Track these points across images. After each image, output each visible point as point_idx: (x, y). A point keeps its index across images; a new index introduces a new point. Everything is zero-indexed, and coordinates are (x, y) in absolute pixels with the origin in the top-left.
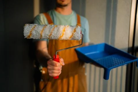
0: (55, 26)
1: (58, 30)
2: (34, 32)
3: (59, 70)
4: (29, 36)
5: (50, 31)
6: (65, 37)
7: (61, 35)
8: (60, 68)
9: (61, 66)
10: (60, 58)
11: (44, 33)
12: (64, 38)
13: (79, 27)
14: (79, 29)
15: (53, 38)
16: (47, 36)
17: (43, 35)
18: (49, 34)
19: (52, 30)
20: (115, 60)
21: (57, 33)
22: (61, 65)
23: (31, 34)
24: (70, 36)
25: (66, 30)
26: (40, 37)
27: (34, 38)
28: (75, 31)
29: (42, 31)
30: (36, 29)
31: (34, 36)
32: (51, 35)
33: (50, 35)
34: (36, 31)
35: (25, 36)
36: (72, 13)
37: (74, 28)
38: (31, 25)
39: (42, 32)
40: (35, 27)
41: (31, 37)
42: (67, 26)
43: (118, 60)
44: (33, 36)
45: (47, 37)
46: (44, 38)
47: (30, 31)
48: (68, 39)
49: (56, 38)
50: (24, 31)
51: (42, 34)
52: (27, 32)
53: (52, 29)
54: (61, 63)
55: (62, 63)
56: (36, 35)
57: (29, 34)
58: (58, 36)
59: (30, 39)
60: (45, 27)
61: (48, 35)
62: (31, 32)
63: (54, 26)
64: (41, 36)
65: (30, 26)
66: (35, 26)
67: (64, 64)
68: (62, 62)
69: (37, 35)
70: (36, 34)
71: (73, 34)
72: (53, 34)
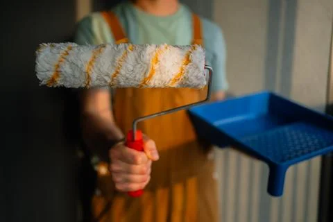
0: (128, 49)
1: (136, 60)
2: (66, 68)
3: (142, 173)
4: (53, 80)
5: (113, 61)
6: (159, 80)
7: (148, 75)
8: (145, 169)
9: (150, 163)
10: (147, 140)
11: (96, 69)
12: (155, 82)
13: (199, 49)
14: (199, 55)
15: (122, 83)
16: (106, 78)
17: (94, 76)
18: (112, 73)
19: (120, 61)
20: (299, 139)
21: (134, 67)
22: (149, 159)
23: (58, 73)
24: (173, 77)
25: (160, 59)
26: (84, 83)
27: (68, 85)
28: (188, 60)
29: (91, 63)
30: (71, 58)
31: (68, 79)
32: (118, 75)
33: (115, 76)
34: (72, 63)
35: (40, 78)
37: (185, 52)
38: (58, 45)
39: (91, 67)
40: (70, 52)
41: (59, 82)
42: (163, 47)
43: (308, 139)
44: (65, 80)
45: (106, 82)
46: (97, 83)
47: (56, 63)
48: (170, 85)
49: (133, 83)
50: (36, 64)
51: (90, 72)
52: (47, 66)
53: (118, 58)
54: (149, 153)
55: (152, 154)
56: (74, 76)
57: (51, 74)
58: (138, 76)
59: (57, 87)
60: (100, 51)
61: (107, 75)
62: (58, 66)
63: (126, 48)
64: (89, 78)
65: (55, 50)
66: (70, 49)
67: (156, 157)
68: (151, 150)
69: (77, 74)
70: (74, 72)
71: (182, 69)
72: (123, 72)
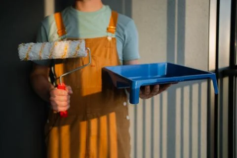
0: (55, 44)
2: (31, 54)
5: (49, 50)
7: (63, 54)
23: (28, 56)
28: (79, 47)
31: (32, 58)
33: (51, 56)
34: (33, 52)
35: (21, 59)
36: (102, 8)
39: (41, 53)
40: (32, 48)
46: (43, 59)
47: (27, 52)
52: (23, 54)
57: (25, 57)
61: (47, 56)
62: (27, 54)
64: (40, 57)
66: (32, 46)
70: (34, 55)
72: (54, 54)
